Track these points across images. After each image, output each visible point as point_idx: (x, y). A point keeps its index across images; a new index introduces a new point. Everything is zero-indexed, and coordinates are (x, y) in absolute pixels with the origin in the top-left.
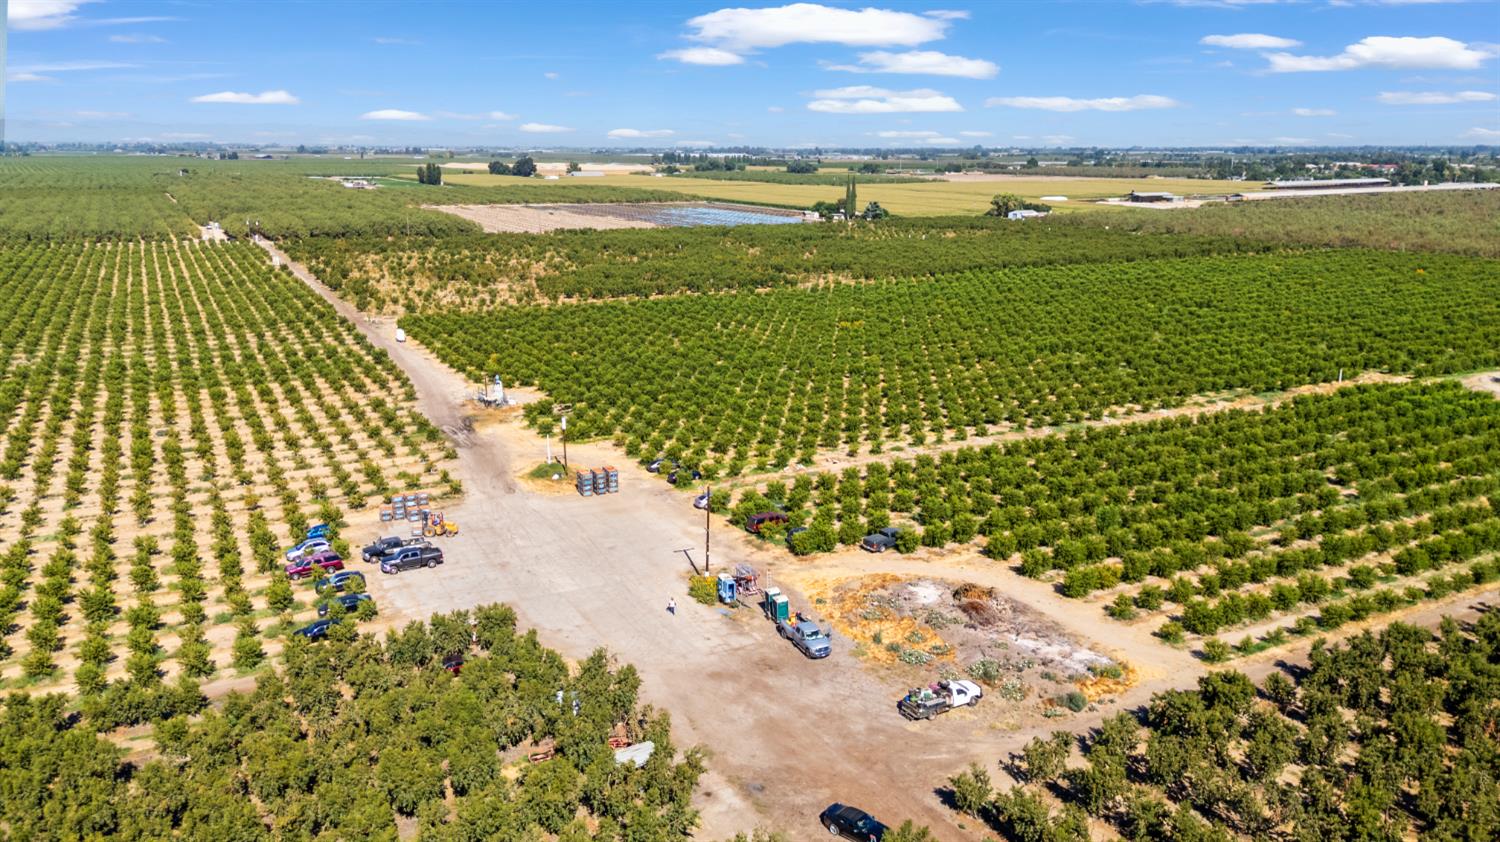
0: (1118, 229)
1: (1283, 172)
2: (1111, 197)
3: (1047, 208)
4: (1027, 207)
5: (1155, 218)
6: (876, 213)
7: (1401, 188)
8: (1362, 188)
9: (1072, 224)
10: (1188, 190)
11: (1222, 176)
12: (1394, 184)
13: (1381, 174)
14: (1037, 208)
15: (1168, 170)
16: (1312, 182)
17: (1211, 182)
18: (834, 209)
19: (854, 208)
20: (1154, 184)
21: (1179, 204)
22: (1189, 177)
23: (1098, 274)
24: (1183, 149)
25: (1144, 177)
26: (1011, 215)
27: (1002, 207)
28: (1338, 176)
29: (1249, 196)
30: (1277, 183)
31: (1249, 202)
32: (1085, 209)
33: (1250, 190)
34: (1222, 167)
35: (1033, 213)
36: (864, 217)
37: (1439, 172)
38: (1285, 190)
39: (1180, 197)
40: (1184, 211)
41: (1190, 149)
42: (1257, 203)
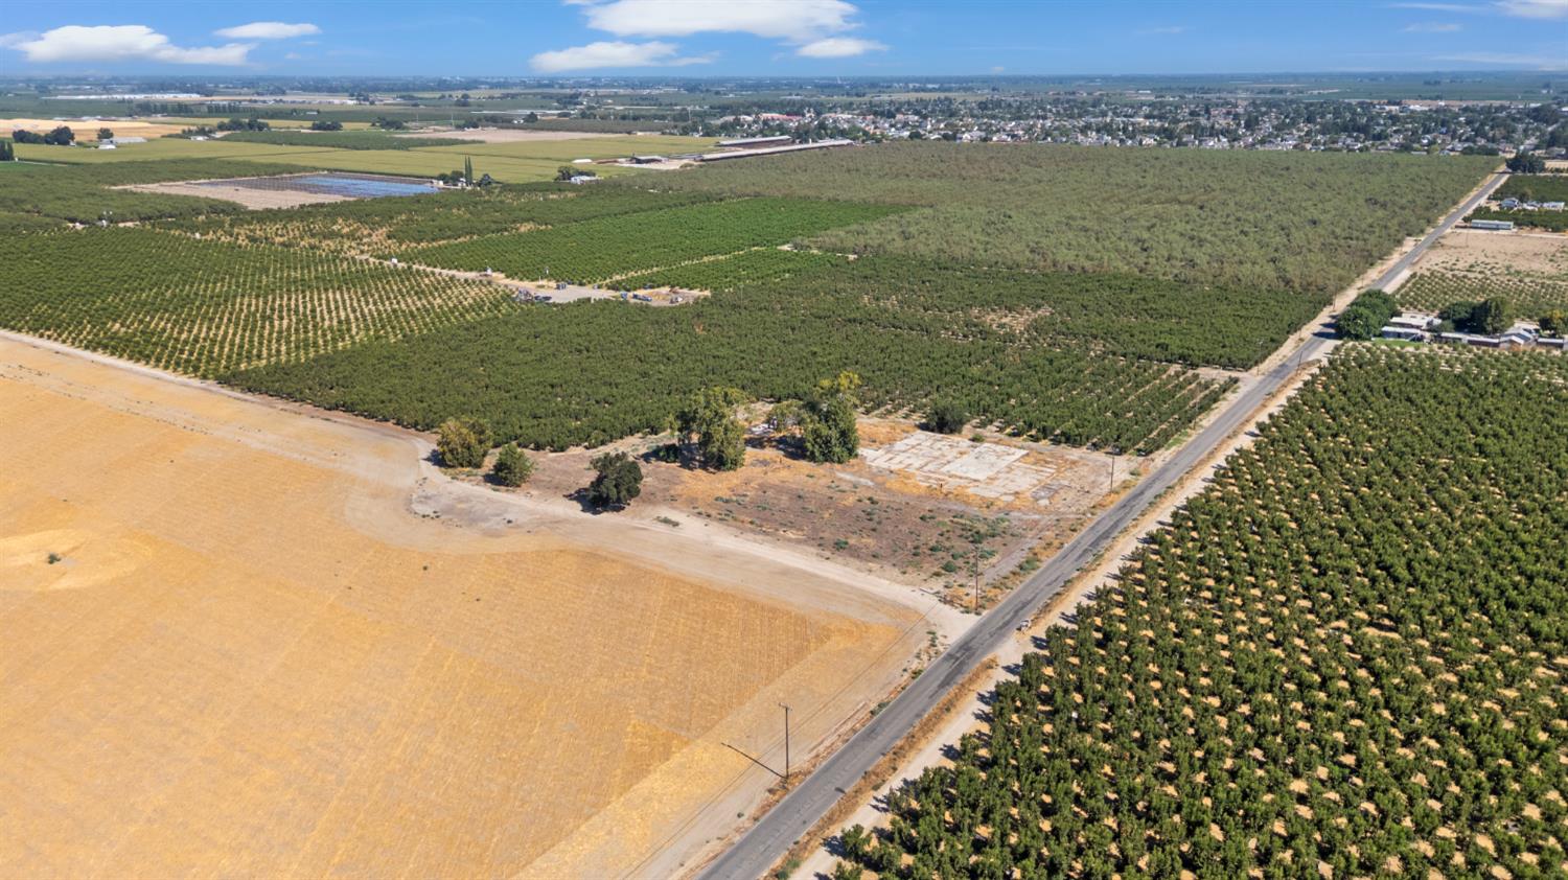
0: (630, 178)
27: (566, 175)
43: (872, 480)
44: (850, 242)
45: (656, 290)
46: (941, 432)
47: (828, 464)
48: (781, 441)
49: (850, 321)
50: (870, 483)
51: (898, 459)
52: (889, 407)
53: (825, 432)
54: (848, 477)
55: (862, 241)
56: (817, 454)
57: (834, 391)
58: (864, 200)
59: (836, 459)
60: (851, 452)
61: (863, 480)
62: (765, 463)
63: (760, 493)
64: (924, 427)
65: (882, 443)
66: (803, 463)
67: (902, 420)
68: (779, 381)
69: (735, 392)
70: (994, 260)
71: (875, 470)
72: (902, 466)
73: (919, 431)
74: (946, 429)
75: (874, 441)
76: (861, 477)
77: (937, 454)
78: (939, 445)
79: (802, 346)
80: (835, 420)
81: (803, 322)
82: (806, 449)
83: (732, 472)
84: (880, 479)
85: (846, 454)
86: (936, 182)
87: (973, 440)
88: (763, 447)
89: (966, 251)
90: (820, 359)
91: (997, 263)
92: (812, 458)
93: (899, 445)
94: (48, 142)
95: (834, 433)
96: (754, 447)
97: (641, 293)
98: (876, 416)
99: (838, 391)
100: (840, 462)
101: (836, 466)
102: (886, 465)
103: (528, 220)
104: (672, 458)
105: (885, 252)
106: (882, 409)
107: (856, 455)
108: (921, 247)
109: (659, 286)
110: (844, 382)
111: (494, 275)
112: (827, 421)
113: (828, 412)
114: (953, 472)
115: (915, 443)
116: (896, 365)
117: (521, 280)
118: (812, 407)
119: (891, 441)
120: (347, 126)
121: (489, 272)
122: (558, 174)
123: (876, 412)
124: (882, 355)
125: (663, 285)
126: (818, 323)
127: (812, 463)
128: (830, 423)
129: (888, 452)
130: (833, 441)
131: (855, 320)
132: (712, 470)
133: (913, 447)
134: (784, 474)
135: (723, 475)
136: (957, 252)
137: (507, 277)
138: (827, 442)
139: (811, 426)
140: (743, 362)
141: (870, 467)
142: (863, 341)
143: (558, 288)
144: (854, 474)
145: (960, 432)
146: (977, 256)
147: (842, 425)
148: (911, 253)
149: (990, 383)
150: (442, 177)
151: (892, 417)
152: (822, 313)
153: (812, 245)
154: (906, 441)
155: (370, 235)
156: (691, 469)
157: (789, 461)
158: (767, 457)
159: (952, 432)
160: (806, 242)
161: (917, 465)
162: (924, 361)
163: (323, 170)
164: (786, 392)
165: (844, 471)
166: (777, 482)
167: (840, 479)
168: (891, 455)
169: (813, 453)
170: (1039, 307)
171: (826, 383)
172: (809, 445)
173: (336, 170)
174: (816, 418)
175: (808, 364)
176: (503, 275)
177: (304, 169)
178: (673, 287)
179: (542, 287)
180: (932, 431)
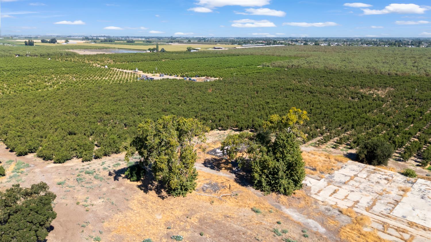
0: (213, 53)
1: (245, 43)
2: (210, 48)
3: (198, 50)
4: (194, 49)
5: (219, 51)
6: (163, 51)
7: (267, 46)
8: (260, 46)
9: (204, 52)
10: (226, 47)
11: (233, 44)
12: (266, 45)
13: (264, 43)
14: (196, 50)
15: (221, 43)
16: (251, 45)
17: (230, 45)
18: (153, 50)
19: (158, 50)
20: (218, 46)
21: (223, 49)
22: (226, 44)
23: (211, 59)
24: (224, 38)
25: (216, 44)
26: (191, 51)
27: (189, 50)
28: (256, 44)
29: (237, 48)
30: (244, 45)
31: (237, 49)
32: (205, 50)
33: (238, 47)
34: (233, 42)
35: (196, 51)
36: (161, 51)
37: (275, 42)
38: (244, 46)
39: (224, 47)
40: (224, 50)
41: (226, 38)
42: (238, 49)
43: (323, 224)
44: (286, 64)
45: (200, 78)
46: (370, 163)
47: (274, 194)
48: (235, 164)
49: (287, 89)
50: (322, 230)
51: (343, 192)
52: (319, 138)
53: (272, 163)
54: (294, 215)
55: (291, 64)
56: (264, 184)
57: (283, 125)
58: (290, 56)
59: (282, 190)
60: (297, 183)
61: (312, 223)
62: (215, 187)
63: (197, 234)
64: (354, 158)
65: (322, 172)
66: (251, 190)
67: (332, 150)
68: (243, 117)
69: (188, 123)
70: (351, 71)
71: (322, 208)
72: (350, 204)
73: (350, 161)
74: (375, 162)
75: (315, 170)
76: (309, 216)
77: (378, 188)
78: (375, 177)
79: (261, 99)
80: (282, 153)
81: (263, 89)
82: (253, 178)
83: (181, 197)
84: (331, 223)
85: (292, 184)
86: (316, 52)
87: (406, 174)
88: (219, 168)
89: (337, 67)
90: (271, 106)
91: (353, 72)
92: (259, 186)
93: (338, 175)
94: (50, 43)
95: (281, 166)
96: (212, 168)
97: (192, 78)
98: (311, 145)
99: (286, 125)
100: (285, 194)
101: (282, 196)
102: (331, 201)
103: (167, 58)
104: (135, 178)
105: (301, 67)
106: (314, 141)
107: (301, 186)
108: (316, 66)
109: (202, 76)
110: (294, 118)
111: (139, 71)
112: (275, 153)
113: (275, 143)
114: (410, 219)
115: (352, 174)
116: (318, 111)
117: (148, 73)
118: (262, 138)
119: (330, 170)
120: (136, 42)
121: (137, 70)
122: (186, 50)
123: (311, 142)
124: (309, 105)
125: (204, 76)
126: (271, 90)
127: (259, 192)
128: (278, 155)
129: (330, 183)
130: (281, 173)
131: (290, 89)
132: (164, 193)
133: (352, 179)
134: (230, 204)
135: (172, 200)
136: (333, 67)
137: (143, 72)
138: (274, 173)
139: (259, 156)
140: (225, 106)
141: (316, 202)
142: (296, 98)
143: (160, 76)
144: (301, 210)
145: (386, 165)
146: (342, 69)
147: (289, 157)
148: (312, 68)
149: (389, 125)
150: (149, 49)
151: (323, 147)
152: (273, 86)
153: (270, 65)
154: (342, 171)
155: (108, 61)
156: (146, 191)
157: (237, 187)
158: (220, 181)
159: (379, 163)
160: (268, 64)
161: (365, 201)
162: (336, 109)
163: (117, 48)
164: (246, 124)
165: (290, 206)
166: (219, 218)
167: (287, 219)
168: (332, 188)
169: (260, 182)
170: (386, 87)
171: (275, 118)
172: (256, 175)
173: (121, 49)
174: (265, 149)
175: (263, 108)
176: (141, 72)
177: (111, 48)
178: (208, 76)
179: (154, 75)
180: (362, 162)
